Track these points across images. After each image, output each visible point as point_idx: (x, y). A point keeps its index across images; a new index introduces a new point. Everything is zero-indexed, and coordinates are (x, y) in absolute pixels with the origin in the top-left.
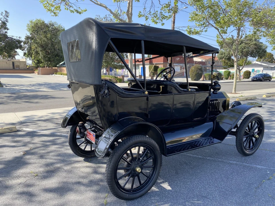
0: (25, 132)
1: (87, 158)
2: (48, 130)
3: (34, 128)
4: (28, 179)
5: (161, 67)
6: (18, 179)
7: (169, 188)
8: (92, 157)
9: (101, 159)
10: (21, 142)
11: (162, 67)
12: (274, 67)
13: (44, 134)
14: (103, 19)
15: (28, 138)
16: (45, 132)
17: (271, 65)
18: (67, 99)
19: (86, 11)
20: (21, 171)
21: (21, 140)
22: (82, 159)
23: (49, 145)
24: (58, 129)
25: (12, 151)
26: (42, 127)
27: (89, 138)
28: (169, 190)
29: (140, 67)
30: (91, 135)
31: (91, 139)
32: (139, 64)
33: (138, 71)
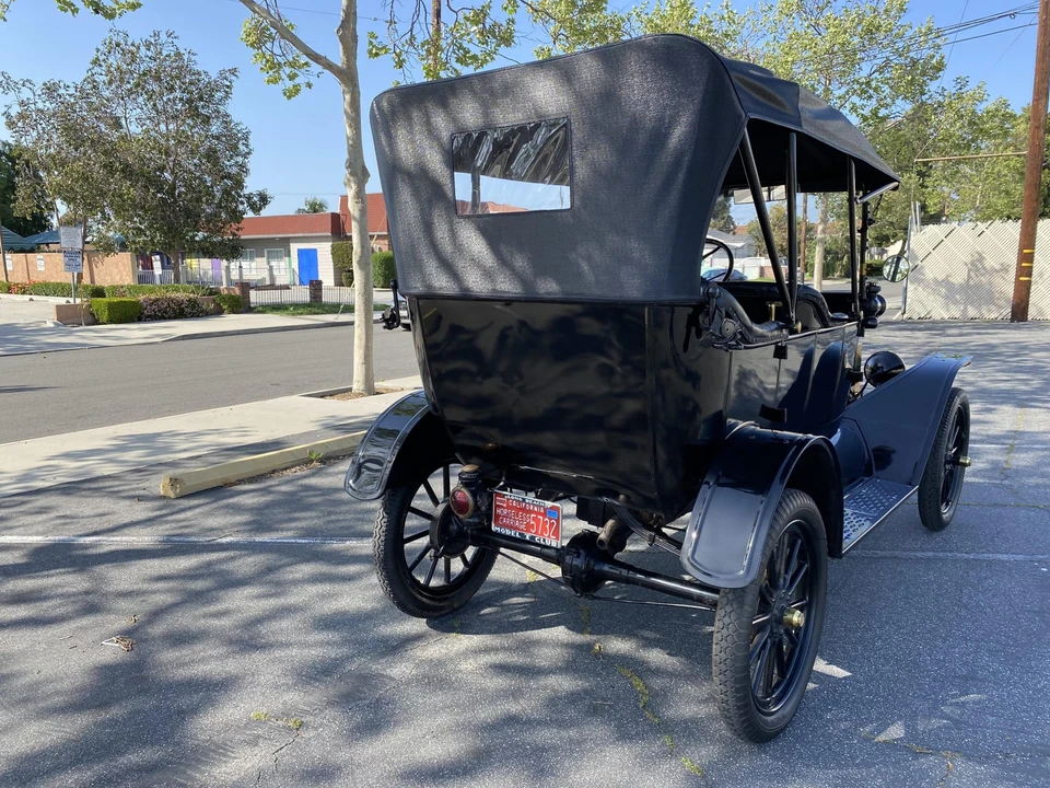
0: (17, 554)
1: (436, 618)
2: (126, 531)
3: (40, 528)
4: (275, 749)
5: (380, 249)
6: (225, 755)
7: (839, 672)
8: (455, 610)
9: (496, 613)
10: (46, 598)
11: (385, 249)
12: (742, 247)
13: (121, 548)
14: (143, 49)
15: (61, 573)
16: (119, 539)
17: (733, 241)
18: (48, 392)
19: (134, 7)
20: (211, 723)
21: (40, 591)
22: (418, 625)
23: (209, 590)
24: (170, 518)
25: (50, 644)
26: (85, 520)
27: (517, 528)
28: (845, 678)
29: (295, 247)
30: (533, 512)
31: (528, 531)
32: (289, 238)
33: (282, 264)
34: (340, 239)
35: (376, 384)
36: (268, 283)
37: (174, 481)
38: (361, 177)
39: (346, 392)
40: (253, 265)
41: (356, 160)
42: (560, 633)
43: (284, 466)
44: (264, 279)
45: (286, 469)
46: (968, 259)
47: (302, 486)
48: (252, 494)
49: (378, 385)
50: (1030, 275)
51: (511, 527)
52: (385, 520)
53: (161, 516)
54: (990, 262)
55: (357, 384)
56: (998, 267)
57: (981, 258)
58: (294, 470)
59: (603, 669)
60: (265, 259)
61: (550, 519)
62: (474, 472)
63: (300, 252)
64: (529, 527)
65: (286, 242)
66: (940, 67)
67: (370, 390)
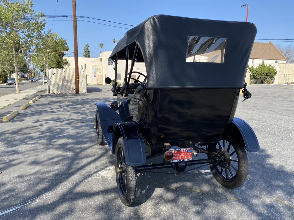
27: (178, 159)
30: (183, 152)
46: (62, 78)
50: (79, 82)
51: (176, 159)
54: (67, 79)
56: (69, 80)
57: (65, 78)
61: (189, 153)
64: (182, 157)
66: (44, 26)
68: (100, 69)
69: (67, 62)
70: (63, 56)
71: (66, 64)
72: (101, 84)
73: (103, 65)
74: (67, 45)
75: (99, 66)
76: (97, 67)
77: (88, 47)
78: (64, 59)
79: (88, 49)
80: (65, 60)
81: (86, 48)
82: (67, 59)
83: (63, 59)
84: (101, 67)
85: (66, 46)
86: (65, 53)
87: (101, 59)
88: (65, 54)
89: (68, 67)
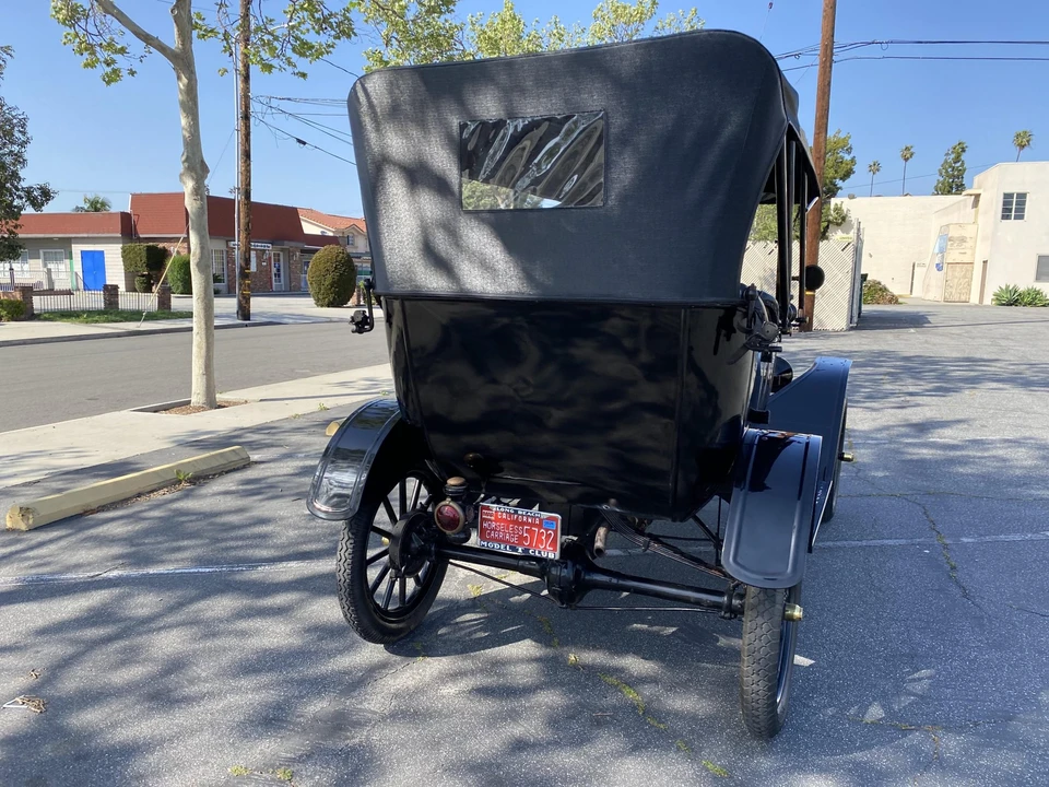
1: (394, 643)
7: (803, 661)
8: (412, 632)
9: (455, 632)
22: (373, 652)
24: (31, 554)
27: (507, 542)
28: (811, 666)
29: (77, 249)
30: (527, 524)
31: (521, 544)
32: (71, 238)
33: (62, 267)
34: (131, 240)
35: (217, 396)
36: (46, 287)
37: (25, 511)
38: (200, 172)
39: (184, 405)
40: (26, 267)
41: (194, 154)
42: (525, 648)
43: (149, 489)
44: (40, 283)
45: (152, 491)
47: (175, 510)
48: (121, 522)
49: (220, 397)
51: (500, 541)
52: (352, 541)
53: (17, 552)
55: (197, 396)
58: (161, 492)
59: (587, 679)
60: (40, 261)
61: (547, 530)
62: (461, 485)
63: (84, 253)
64: (521, 539)
65: (66, 244)
67: (212, 404)
68: (963, 240)
69: (844, 219)
70: (829, 198)
71: (838, 225)
72: (963, 298)
73: (981, 219)
74: (852, 155)
75: (960, 225)
76: (954, 232)
77: (963, 150)
78: (832, 207)
79: (957, 159)
80: (838, 209)
81: (953, 156)
82: (845, 208)
83: (829, 209)
84: (969, 232)
85: (848, 157)
86: (839, 183)
87: (977, 196)
88: (840, 188)
89: (845, 235)
